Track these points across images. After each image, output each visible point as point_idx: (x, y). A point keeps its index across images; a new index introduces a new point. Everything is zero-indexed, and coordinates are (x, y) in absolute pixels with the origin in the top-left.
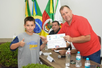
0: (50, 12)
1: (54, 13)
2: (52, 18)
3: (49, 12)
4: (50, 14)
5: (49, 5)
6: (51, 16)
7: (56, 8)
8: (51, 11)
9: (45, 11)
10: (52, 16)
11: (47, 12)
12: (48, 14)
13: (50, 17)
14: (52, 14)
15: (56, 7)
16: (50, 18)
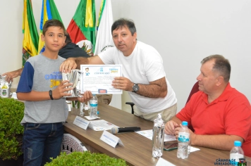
0: (86, 24)
1: (97, 25)
2: (90, 38)
3: (83, 25)
4: (86, 30)
5: (82, 7)
6: (88, 35)
7: (101, 14)
8: (89, 22)
9: (73, 22)
10: (92, 33)
11: (79, 24)
12: (81, 29)
13: (87, 37)
14: (91, 28)
15: (102, 11)
16: (85, 39)
